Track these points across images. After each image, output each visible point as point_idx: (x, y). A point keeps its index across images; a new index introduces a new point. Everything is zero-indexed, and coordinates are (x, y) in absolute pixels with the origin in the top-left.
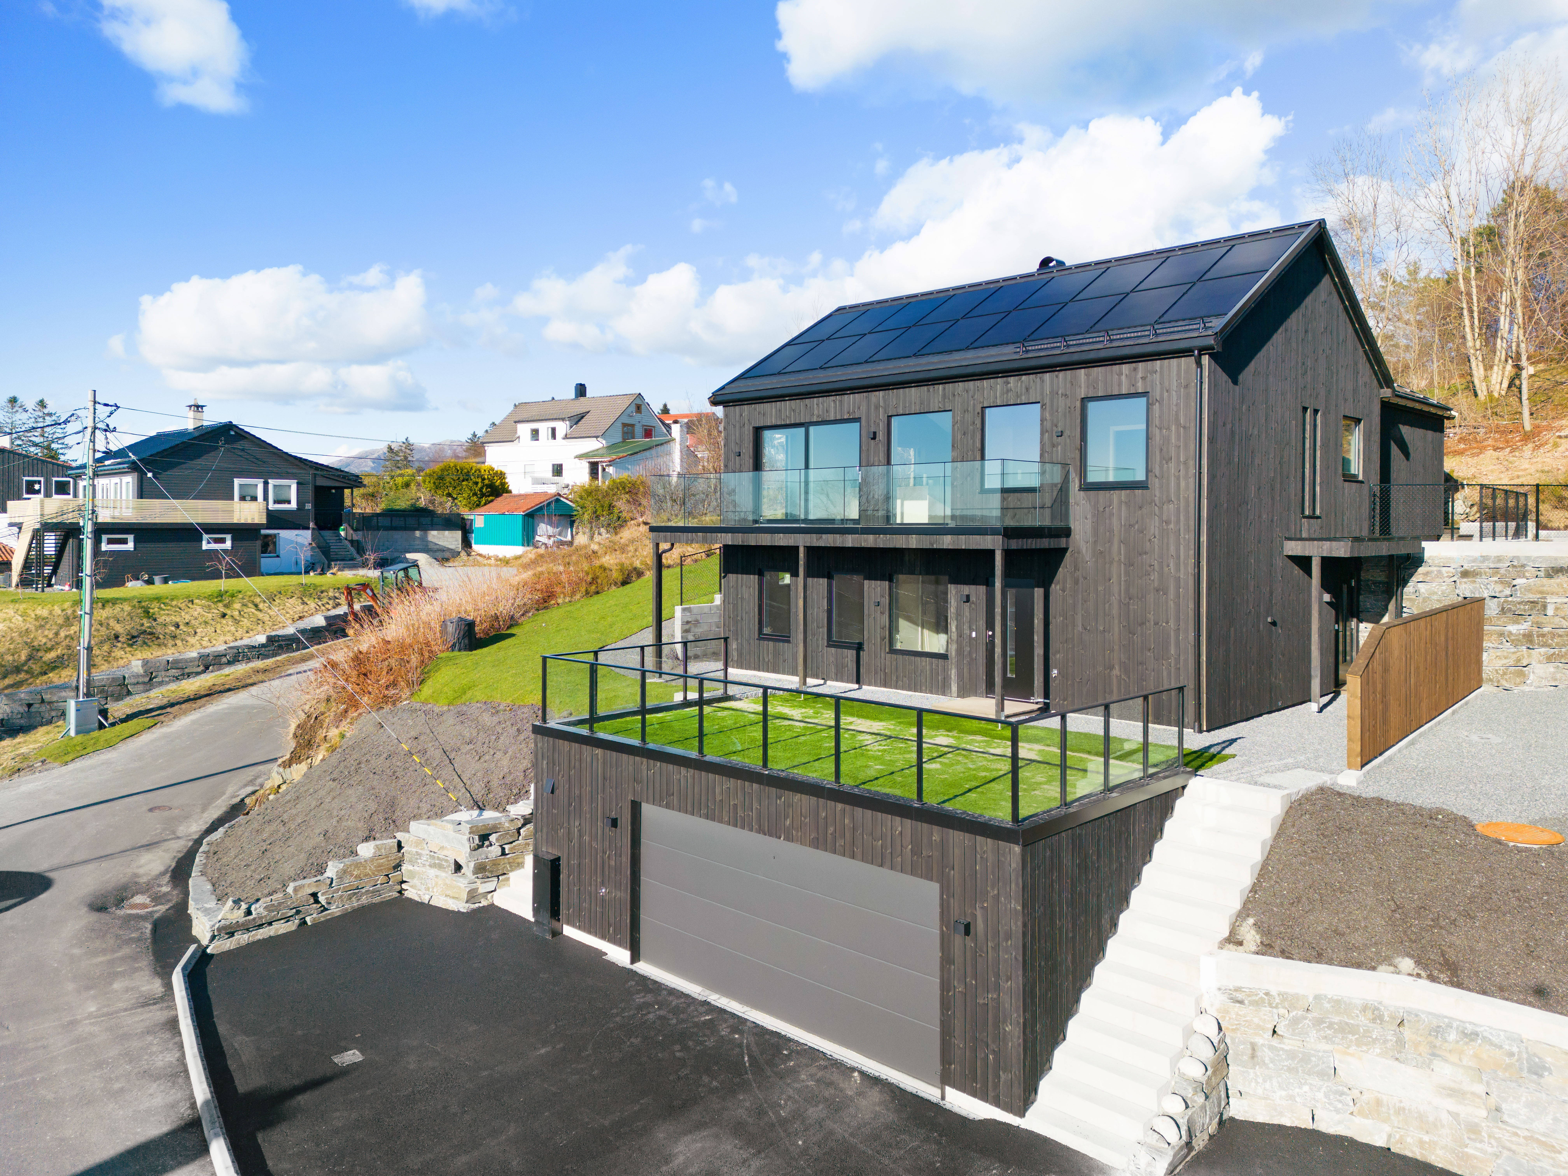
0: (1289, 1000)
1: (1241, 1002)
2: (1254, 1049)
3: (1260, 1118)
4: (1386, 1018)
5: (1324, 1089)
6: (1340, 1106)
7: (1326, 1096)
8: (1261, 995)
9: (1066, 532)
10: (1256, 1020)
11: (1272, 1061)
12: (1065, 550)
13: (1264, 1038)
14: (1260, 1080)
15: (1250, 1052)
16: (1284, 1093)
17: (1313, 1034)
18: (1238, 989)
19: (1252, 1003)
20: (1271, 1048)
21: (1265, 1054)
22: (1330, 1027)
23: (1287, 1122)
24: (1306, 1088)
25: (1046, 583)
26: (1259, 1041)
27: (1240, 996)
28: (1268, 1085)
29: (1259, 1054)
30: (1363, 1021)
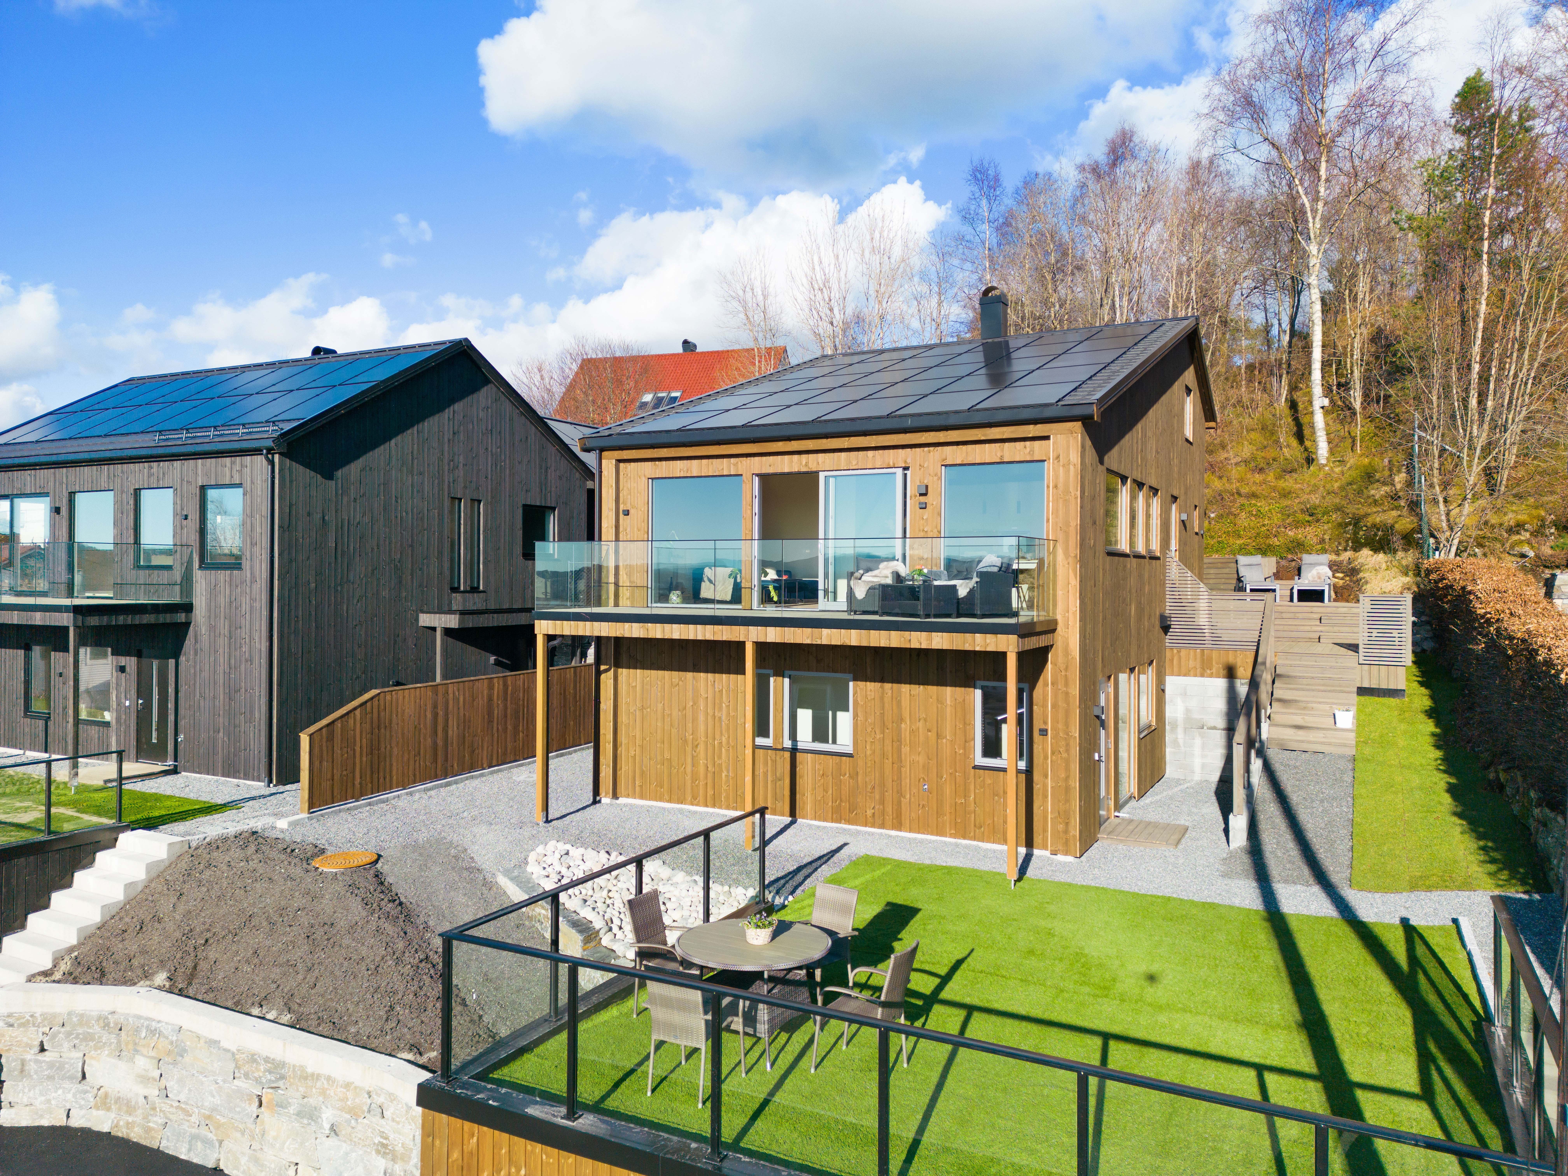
0: (49, 1019)
1: (12, 1025)
2: (23, 1065)
3: (24, 1123)
4: (112, 1025)
5: (73, 1091)
6: (83, 1102)
7: (74, 1095)
8: (28, 1017)
9: (188, 608)
10: (25, 1040)
11: (36, 1072)
12: (187, 625)
13: (31, 1054)
14: (26, 1090)
15: (19, 1067)
16: (43, 1098)
17: (66, 1045)
18: (10, 1015)
19: (20, 1025)
20: (37, 1061)
21: (32, 1067)
22: (77, 1037)
23: (45, 1122)
24: (60, 1092)
25: (176, 656)
26: (28, 1057)
27: (11, 1020)
28: (31, 1094)
29: (27, 1068)
30: (97, 1029)
